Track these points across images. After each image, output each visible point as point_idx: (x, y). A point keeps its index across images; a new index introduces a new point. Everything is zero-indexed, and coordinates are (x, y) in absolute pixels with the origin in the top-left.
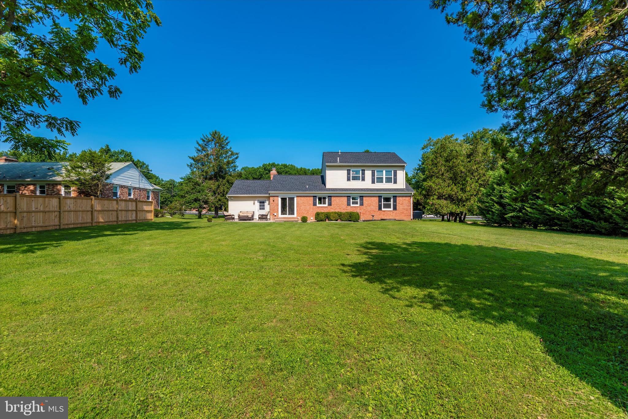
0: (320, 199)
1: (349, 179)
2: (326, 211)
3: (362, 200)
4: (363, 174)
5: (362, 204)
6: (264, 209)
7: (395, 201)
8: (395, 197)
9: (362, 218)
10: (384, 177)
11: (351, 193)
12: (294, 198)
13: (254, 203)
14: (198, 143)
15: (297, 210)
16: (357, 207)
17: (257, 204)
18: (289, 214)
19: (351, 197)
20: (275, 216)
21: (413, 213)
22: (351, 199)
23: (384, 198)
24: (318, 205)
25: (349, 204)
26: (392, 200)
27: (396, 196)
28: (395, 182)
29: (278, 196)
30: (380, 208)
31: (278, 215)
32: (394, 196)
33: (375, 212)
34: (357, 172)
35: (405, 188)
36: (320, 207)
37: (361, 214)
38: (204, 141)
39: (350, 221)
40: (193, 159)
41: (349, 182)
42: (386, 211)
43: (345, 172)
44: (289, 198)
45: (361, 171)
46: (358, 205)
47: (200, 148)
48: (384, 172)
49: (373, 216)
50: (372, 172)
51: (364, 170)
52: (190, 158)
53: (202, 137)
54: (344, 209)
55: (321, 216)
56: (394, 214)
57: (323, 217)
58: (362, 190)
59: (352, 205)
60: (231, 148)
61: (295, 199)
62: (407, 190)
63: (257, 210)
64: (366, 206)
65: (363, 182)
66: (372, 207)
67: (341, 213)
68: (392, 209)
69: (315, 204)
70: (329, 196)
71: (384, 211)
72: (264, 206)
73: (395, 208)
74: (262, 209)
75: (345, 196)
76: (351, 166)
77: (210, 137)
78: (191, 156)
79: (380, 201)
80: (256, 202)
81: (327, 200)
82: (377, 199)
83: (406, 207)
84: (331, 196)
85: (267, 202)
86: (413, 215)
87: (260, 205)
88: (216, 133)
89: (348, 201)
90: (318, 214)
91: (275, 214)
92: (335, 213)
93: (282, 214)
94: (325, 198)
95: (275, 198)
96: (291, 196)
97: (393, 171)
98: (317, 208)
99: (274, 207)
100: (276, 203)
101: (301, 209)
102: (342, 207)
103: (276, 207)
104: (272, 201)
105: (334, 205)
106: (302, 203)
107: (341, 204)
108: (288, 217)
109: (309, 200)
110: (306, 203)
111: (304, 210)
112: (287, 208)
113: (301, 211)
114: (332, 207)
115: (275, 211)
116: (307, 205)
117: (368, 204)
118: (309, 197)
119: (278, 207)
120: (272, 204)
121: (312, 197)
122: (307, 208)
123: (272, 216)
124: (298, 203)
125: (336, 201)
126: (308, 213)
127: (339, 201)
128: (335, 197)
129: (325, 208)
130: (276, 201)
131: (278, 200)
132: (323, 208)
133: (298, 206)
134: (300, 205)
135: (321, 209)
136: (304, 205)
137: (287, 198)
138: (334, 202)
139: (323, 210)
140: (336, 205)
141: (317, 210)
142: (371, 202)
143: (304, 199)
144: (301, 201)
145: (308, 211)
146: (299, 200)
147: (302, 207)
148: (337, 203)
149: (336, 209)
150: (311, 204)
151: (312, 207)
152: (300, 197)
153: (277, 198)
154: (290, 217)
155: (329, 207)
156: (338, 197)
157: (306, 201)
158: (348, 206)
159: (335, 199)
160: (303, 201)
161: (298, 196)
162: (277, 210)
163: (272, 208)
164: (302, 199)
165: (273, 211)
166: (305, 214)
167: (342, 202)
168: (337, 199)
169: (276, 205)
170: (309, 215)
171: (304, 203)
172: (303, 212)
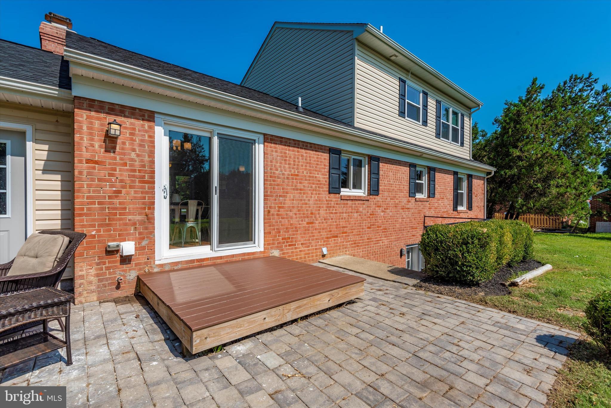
1: (403, 112)
2: (365, 213)
3: (433, 181)
4: (425, 105)
5: (433, 193)
7: (470, 188)
10: (451, 125)
12: (250, 145)
15: (267, 213)
16: (426, 200)
18: (224, 240)
20: (127, 260)
26: (465, 184)
27: (472, 177)
28: (462, 143)
29: (148, 116)
30: (455, 206)
31: (147, 247)
32: (468, 176)
33: (449, 215)
41: (401, 120)
42: (461, 212)
43: (396, 84)
44: (221, 137)
45: (421, 95)
46: (425, 196)
48: (451, 112)
51: (426, 94)
54: (403, 208)
61: (259, 149)
64: (439, 200)
65: (424, 129)
66: (446, 202)
68: (464, 207)
69: (334, 187)
70: (370, 158)
71: (459, 213)
73: (470, 205)
75: (405, 164)
79: (455, 187)
81: (365, 171)
82: (451, 180)
84: (378, 159)
91: (128, 248)
94: (359, 164)
95: (124, 123)
96: (235, 130)
97: (460, 115)
98: (340, 204)
99: (119, 192)
100: (131, 165)
101: (283, 207)
102: (400, 202)
103: (136, 192)
104: (97, 145)
105: (385, 191)
106: (288, 178)
107: (398, 189)
108: (221, 258)
109: (317, 164)
110: (306, 180)
111: (296, 214)
112: (215, 199)
113: (287, 218)
114: (380, 201)
115: (120, 219)
116: (309, 187)
117: (440, 193)
118: (314, 152)
119: (147, 193)
120: (94, 168)
121: (324, 153)
122: (306, 204)
123: (98, 264)
124: (274, 173)
125: (389, 176)
126: (313, 227)
127: (395, 177)
128: (386, 165)
129: (364, 204)
130: (137, 149)
131: (153, 142)
132: (357, 202)
133: (271, 192)
134: (282, 185)
135: (352, 207)
136: (297, 189)
137: (216, 141)
138: (384, 181)
139: (357, 212)
140: (389, 194)
141: (340, 213)
142: (444, 187)
143: (298, 158)
144: (286, 164)
145: (311, 217)
146: (276, 159)
147: (290, 196)
148: (391, 187)
149: (387, 209)
150: (321, 184)
151: (325, 198)
152: (283, 147)
153: (146, 124)
154: (233, 256)
155: (372, 199)
156: (393, 164)
157: (306, 169)
158: (410, 198)
159: (387, 171)
160: (294, 165)
161: (272, 136)
162: (138, 218)
163: (99, 203)
164: (290, 157)
165: (108, 225)
166: (301, 234)
167: (400, 182)
168: (390, 171)
169: (134, 176)
170: (314, 236)
171: (297, 175)
172: (291, 224)
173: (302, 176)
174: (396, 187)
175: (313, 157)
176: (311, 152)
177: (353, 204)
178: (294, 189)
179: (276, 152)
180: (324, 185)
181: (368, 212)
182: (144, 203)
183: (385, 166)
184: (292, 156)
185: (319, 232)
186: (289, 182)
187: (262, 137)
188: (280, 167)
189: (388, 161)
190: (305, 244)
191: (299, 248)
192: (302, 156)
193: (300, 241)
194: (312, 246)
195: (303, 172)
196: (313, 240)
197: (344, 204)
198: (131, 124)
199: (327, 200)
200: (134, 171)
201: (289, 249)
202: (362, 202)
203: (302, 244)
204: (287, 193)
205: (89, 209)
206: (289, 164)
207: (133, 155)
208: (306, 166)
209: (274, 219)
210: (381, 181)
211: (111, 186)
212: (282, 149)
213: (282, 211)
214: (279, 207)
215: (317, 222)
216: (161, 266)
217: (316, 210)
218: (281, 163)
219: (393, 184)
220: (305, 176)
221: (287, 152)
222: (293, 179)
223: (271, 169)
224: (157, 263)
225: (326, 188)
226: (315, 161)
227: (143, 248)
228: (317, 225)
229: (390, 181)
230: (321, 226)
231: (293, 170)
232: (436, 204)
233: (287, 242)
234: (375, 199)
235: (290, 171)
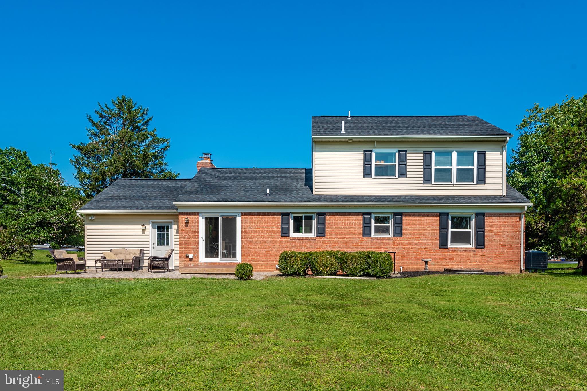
0: (298, 220)
1: (367, 174)
2: (311, 248)
3: (398, 224)
4: (403, 160)
5: (399, 233)
6: (168, 244)
7: (480, 226)
8: (480, 216)
9: (400, 266)
10: (454, 168)
11: (373, 207)
12: (235, 218)
13: (144, 230)
14: (90, 120)
15: (243, 246)
16: (388, 239)
17: (152, 232)
18: (224, 256)
19: (373, 216)
20: (191, 260)
21: (525, 254)
22: (373, 221)
23: (452, 219)
24: (293, 235)
25: (367, 233)
26: (473, 223)
27: (483, 215)
28: (482, 180)
29: (197, 214)
30: (443, 244)
31: (197, 256)
32: (477, 214)
33: (430, 251)
34: (389, 157)
35: (505, 193)
36: (297, 239)
37: (397, 258)
38: (101, 116)
39: (369, 275)
40: (79, 148)
41: (368, 180)
42: (458, 249)
43: (360, 156)
44: (222, 217)
45: (397, 154)
46: (390, 235)
47: (95, 130)
48: (454, 155)
49: (426, 262)
50: (425, 157)
51: (406, 151)
52: (74, 147)
53: (98, 109)
54: (355, 245)
55: (292, 262)
56: (478, 257)
57: (296, 264)
58: (399, 198)
59: (373, 235)
60: (155, 131)
61: (239, 219)
62: (511, 198)
63: (151, 246)
64: (409, 238)
65: (402, 180)
66: (424, 240)
67: (344, 254)
68: (472, 245)
69: (285, 233)
70: (318, 214)
71: (454, 250)
72: (168, 237)
73: (480, 244)
74: (163, 244)
75: (357, 214)
76: (372, 142)
77: (112, 107)
78: (77, 144)
79: (443, 226)
80: (149, 227)
81: (314, 222)
82: (435, 221)
83: (507, 241)
84: (324, 214)
85: (174, 227)
86: (525, 260)
87: (159, 235)
88: (124, 101)
89: (367, 224)
90: (285, 258)
91: (191, 256)
92: (331, 254)
93: (207, 256)
94: (309, 218)
95: (190, 217)
96: (229, 213)
97: (475, 154)
98: (289, 242)
99: (189, 239)
100: (192, 230)
101: (251, 244)
102: (350, 241)
103: (193, 239)
104: (184, 225)
105: (332, 234)
106: (254, 230)
107: (348, 232)
108: (222, 263)
109: (272, 222)
110: (265, 230)
111: (258, 247)
112: (220, 241)
113: (253, 249)
114: (327, 241)
115: (190, 247)
116: (267, 234)
117: (413, 232)
118: (270, 216)
119: (197, 239)
120: (183, 232)
121: (277, 216)
122: (265, 242)
123: (184, 260)
124: (246, 229)
125: (337, 224)
126: (270, 254)
127: (344, 224)
128: (334, 217)
129: (311, 242)
130: (194, 225)
131: (199, 222)
132: (304, 241)
133: (244, 237)
134: (250, 234)
135: (300, 244)
136: (260, 235)
137: (220, 218)
138: (331, 227)
139: (304, 247)
140: (337, 236)
141: (290, 247)
142: (421, 227)
143: (260, 221)
144: (253, 224)
145: (269, 249)
146: (247, 222)
147: (255, 239)
148: (340, 231)
149: (336, 245)
150: (275, 232)
151: (278, 239)
152: (251, 216)
153: (196, 216)
154: (227, 263)
155: (319, 239)
156: (341, 216)
157: (265, 225)
158: (364, 238)
159: (334, 221)
160: (258, 224)
161: (245, 212)
162: (194, 247)
163: (184, 242)
164: (255, 220)
165: (186, 249)
166: (262, 257)
167: (351, 227)
168: (339, 220)
169: (193, 234)
170: (270, 258)
171: (260, 229)
172: (256, 252)
173: (263, 229)
174: (345, 231)
175: (270, 219)
176: (268, 216)
177: (301, 242)
178: (257, 235)
179: (247, 219)
180: (278, 232)
181: (314, 247)
182: (196, 242)
183: (332, 217)
184: (256, 220)
185: (274, 257)
186: (254, 232)
187: (240, 214)
188: (250, 225)
189: (336, 214)
190: (265, 262)
191: (261, 263)
192: (262, 219)
193: (261, 260)
194: (269, 263)
195: (263, 227)
196: (270, 260)
197: (293, 242)
198: (192, 217)
199: (279, 240)
200: (193, 232)
201: (255, 263)
202: (309, 241)
203: (263, 262)
204: (253, 237)
205: (182, 244)
206: (255, 224)
207: (193, 227)
208: (265, 224)
209: (246, 249)
210: (328, 227)
211: (187, 237)
212: (251, 217)
213: (250, 246)
214: (249, 244)
215: (272, 251)
216: (201, 263)
217: (272, 246)
218: (250, 224)
219: (342, 229)
220: (264, 229)
221: (253, 218)
222: (257, 230)
223: (244, 227)
224: (200, 262)
225: (279, 234)
226: (271, 221)
227: (196, 257)
228: (273, 253)
229: (338, 227)
230: (275, 253)
231: (257, 227)
232: (407, 242)
233: (254, 260)
234: (322, 239)
235: (255, 227)
